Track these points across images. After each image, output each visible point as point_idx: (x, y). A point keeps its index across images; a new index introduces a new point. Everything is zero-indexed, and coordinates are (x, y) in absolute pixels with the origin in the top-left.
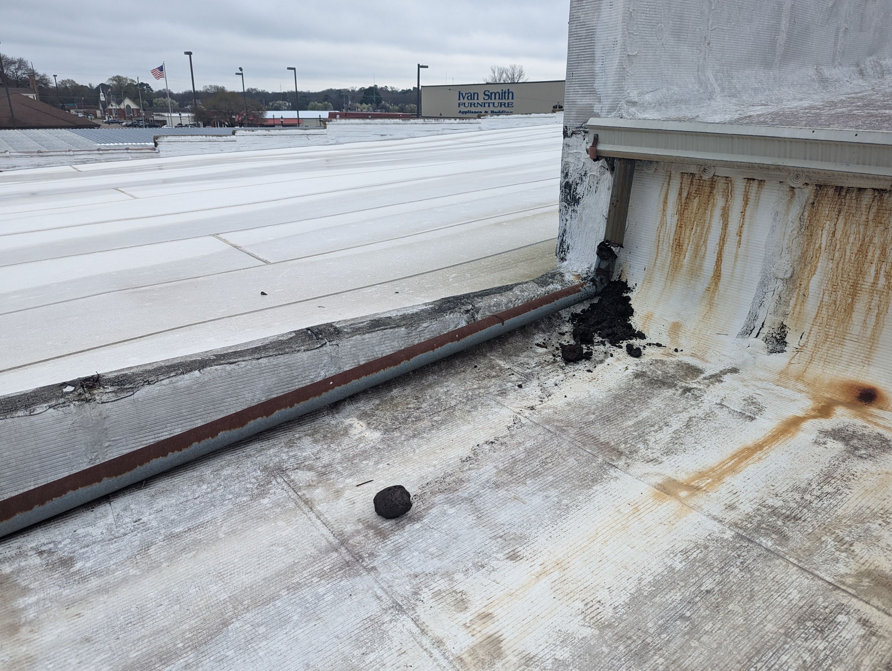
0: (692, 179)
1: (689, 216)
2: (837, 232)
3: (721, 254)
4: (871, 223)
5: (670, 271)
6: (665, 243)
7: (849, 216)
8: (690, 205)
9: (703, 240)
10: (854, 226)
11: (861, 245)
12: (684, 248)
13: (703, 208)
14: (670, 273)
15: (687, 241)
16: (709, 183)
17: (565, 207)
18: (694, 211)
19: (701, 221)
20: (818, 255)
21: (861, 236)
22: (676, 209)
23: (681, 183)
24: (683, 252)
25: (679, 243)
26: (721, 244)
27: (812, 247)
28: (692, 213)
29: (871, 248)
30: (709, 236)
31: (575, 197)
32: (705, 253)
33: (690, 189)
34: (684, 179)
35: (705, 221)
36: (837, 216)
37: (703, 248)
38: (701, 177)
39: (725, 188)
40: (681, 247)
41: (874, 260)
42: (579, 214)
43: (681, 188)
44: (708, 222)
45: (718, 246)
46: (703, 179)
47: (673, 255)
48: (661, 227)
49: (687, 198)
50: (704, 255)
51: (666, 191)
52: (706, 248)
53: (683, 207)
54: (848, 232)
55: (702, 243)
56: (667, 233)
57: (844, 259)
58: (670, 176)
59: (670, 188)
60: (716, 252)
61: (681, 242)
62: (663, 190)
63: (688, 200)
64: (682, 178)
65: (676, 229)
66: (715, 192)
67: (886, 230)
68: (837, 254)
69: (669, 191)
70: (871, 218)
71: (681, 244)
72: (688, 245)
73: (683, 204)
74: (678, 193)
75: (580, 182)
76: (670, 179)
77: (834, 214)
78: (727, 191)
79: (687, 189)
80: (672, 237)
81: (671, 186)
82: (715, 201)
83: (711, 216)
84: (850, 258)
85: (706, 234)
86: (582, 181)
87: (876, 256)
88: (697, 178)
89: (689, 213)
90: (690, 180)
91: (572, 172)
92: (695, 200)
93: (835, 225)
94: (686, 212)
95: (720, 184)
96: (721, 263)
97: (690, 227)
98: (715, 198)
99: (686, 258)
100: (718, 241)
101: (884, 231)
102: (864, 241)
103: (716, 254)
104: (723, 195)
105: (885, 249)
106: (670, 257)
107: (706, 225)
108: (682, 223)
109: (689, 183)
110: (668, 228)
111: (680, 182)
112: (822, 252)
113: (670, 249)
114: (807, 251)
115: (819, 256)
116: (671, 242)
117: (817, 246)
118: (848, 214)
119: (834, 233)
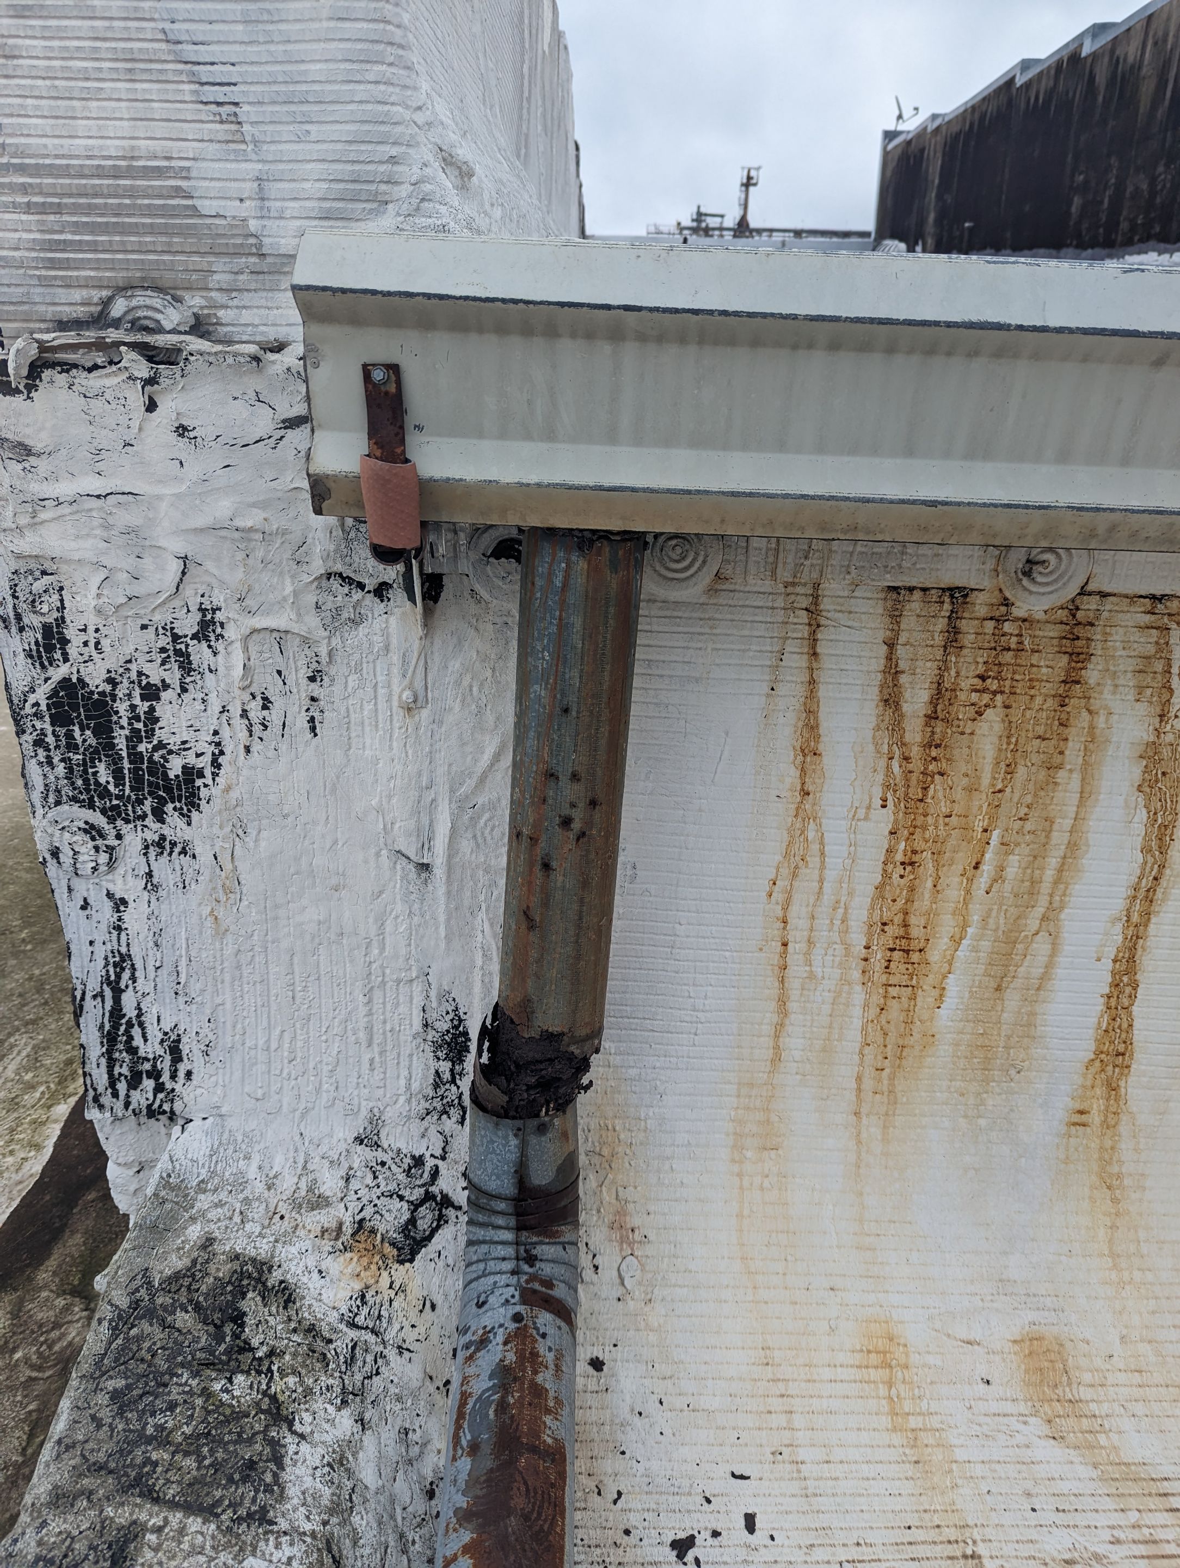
0: (953, 617)
1: (957, 809)
3: (1132, 960)
5: (869, 1072)
6: (818, 951)
8: (959, 753)
9: (1040, 911)
12: (934, 955)
13: (1035, 758)
14: (868, 1084)
15: (947, 925)
16: (1053, 632)
17: (91, 830)
18: (986, 781)
19: (1029, 826)
22: (880, 778)
23: (891, 645)
24: (931, 979)
25: (907, 937)
26: (1135, 918)
28: (971, 790)
30: (1076, 888)
31: (158, 770)
32: (1049, 966)
33: (943, 668)
34: (909, 622)
35: (1050, 820)
37: (1041, 946)
38: (1006, 603)
39: (1151, 649)
40: (915, 957)
42: (205, 858)
43: (892, 671)
44: (1068, 823)
45: (1119, 927)
46: (1018, 612)
47: (877, 999)
48: (794, 875)
49: (932, 717)
50: (1046, 976)
51: (801, 690)
52: (1054, 944)
53: (916, 765)
55: (1033, 923)
56: (827, 898)
58: (813, 611)
59: (822, 677)
60: (1111, 952)
61: (915, 932)
62: (782, 689)
63: (939, 727)
64: (895, 616)
65: (886, 875)
66: (1092, 674)
69: (822, 691)
71: (915, 945)
72: (957, 941)
73: (915, 752)
74: (874, 693)
75: (173, 675)
76: (815, 627)
78: (1159, 666)
79: (928, 670)
80: (860, 913)
81: (826, 662)
82: (1101, 721)
83: (1085, 796)
85: (1056, 882)
86: (186, 666)
88: (982, 611)
89: (959, 794)
90: (942, 624)
91: (92, 621)
92: (982, 727)
94: (938, 787)
95: (1118, 635)
96: (1132, 997)
97: (963, 859)
98: (1095, 704)
99: (951, 1001)
100: (1119, 904)
103: (1108, 964)
104: (1140, 689)
106: (857, 1011)
107: (1059, 838)
108: (917, 846)
109: (939, 640)
110: (830, 875)
111: (881, 635)
113: (856, 975)
116: (858, 939)
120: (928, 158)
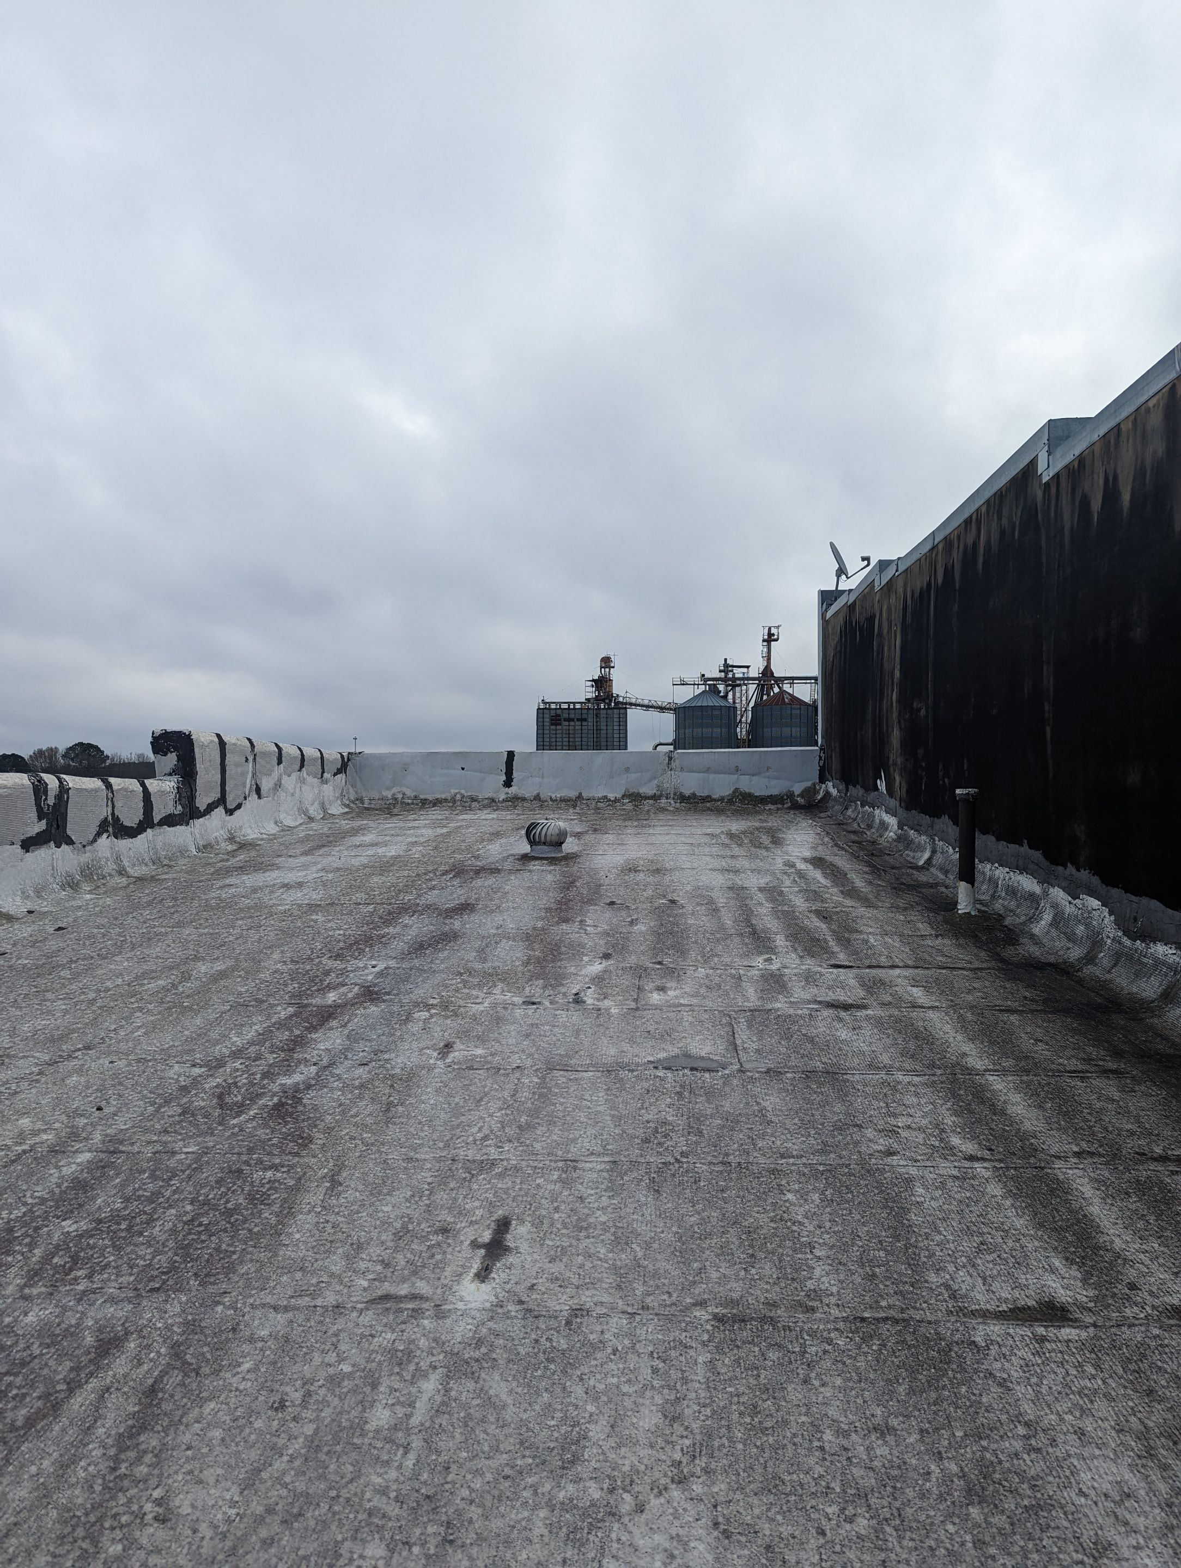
120: (880, 634)
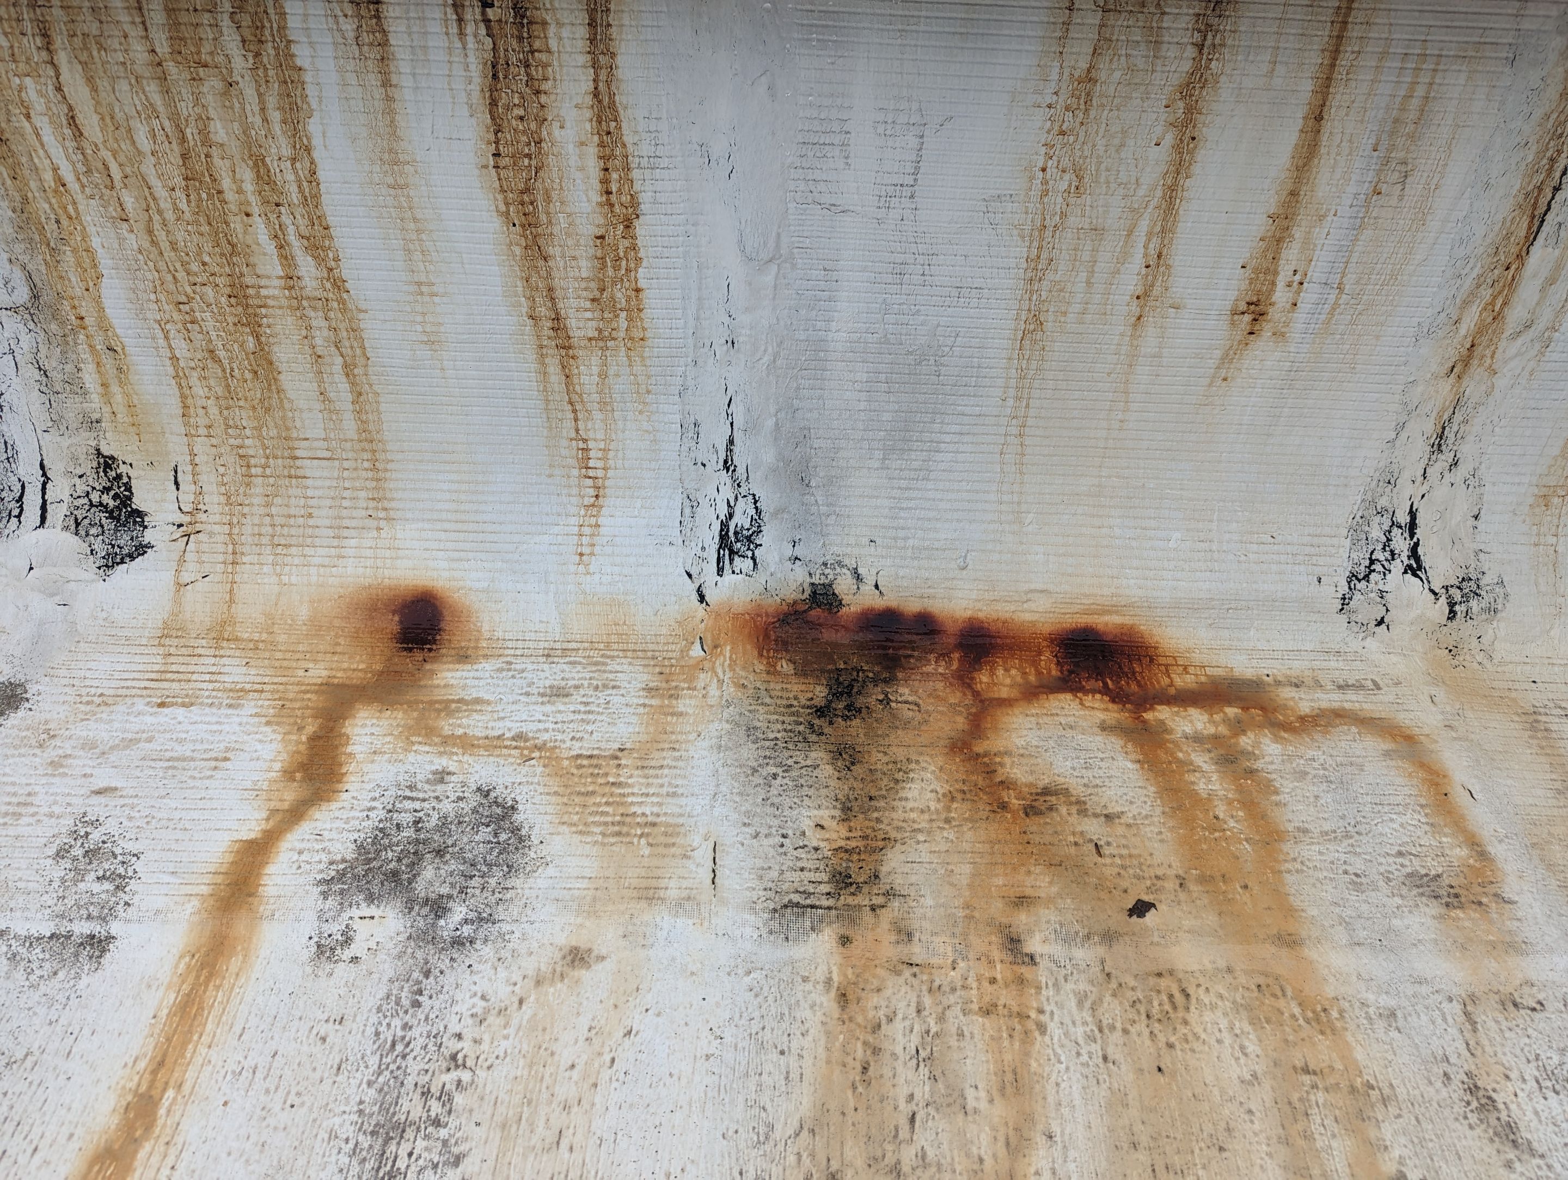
2: (80, 119)
4: (170, 66)
7: (85, 47)
10: (123, 86)
11: (184, 156)
20: (70, 208)
21: (167, 124)
27: (33, 185)
29: (217, 161)
36: (44, 54)
41: (249, 203)
54: (119, 115)
57: (160, 212)
67: (233, 91)
68: (129, 201)
70: (163, 48)
77: (31, 44)
84: (176, 208)
87: (249, 187)
93: (59, 89)
101: (225, 94)
102: (183, 140)
105: (263, 160)
112: (79, 197)
114: (25, 200)
115: (76, 210)
117: (48, 176)
118: (78, 41)
119: (72, 120)
